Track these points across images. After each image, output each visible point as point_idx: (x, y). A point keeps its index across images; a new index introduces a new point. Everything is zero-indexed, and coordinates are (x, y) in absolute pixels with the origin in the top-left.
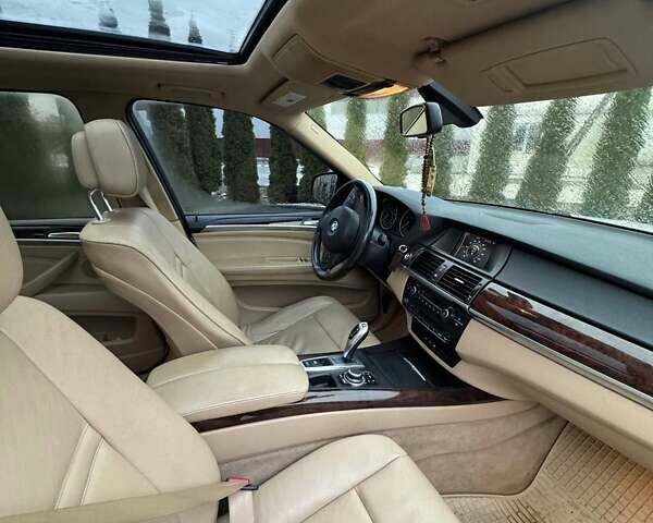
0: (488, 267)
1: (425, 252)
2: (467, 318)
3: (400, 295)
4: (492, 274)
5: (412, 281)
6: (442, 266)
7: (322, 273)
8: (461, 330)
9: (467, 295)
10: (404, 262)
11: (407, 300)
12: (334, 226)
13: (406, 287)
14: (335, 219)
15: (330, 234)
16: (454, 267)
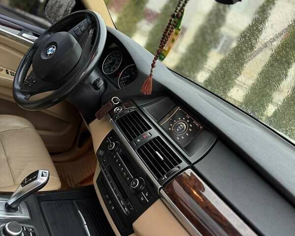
0: (188, 149)
1: (135, 112)
2: (155, 196)
3: (97, 146)
4: (192, 159)
5: (112, 135)
6: (147, 133)
7: (21, 96)
8: (145, 206)
9: (164, 173)
10: (111, 113)
11: (102, 153)
12: (51, 51)
13: (106, 139)
14: (54, 43)
15: (44, 58)
16: (158, 138)
